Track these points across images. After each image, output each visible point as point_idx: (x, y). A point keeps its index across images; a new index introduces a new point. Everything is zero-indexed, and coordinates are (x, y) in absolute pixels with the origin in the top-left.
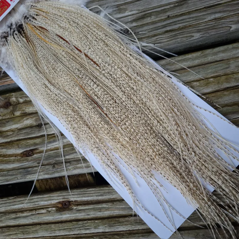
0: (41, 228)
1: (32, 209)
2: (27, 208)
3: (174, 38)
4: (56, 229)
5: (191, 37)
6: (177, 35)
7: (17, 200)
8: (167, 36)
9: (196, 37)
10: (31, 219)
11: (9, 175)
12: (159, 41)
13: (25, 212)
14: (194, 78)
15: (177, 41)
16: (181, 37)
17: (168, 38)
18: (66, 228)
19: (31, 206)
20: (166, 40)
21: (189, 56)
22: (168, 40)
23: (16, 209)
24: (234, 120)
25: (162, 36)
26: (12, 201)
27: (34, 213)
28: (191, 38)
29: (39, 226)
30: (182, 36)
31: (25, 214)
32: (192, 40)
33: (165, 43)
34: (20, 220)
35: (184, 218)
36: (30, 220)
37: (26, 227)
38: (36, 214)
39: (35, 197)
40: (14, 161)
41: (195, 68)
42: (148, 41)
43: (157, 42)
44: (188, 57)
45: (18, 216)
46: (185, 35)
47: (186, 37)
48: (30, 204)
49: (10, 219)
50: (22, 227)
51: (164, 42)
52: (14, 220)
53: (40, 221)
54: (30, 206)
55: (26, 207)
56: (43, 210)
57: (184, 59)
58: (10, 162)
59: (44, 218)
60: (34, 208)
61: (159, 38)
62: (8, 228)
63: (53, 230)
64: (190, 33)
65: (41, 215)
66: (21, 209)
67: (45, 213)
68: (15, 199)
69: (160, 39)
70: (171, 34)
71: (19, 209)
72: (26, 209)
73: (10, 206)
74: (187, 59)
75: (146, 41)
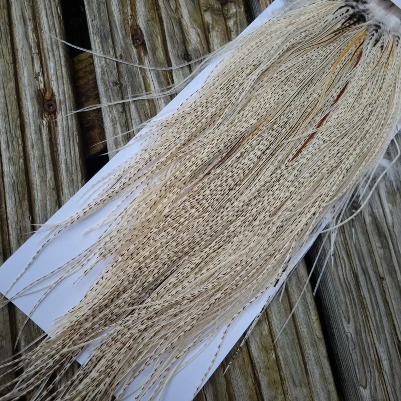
0: (8, 64)
1: (41, 47)
2: (42, 39)
3: (345, 290)
4: (6, 91)
5: (347, 319)
6: (350, 295)
7: (55, 20)
8: (348, 276)
9: (348, 327)
10: (23, 46)
11: (99, 6)
12: (339, 264)
13: (34, 35)
14: (276, 325)
15: (340, 295)
16: (348, 301)
17: (344, 279)
18: (9, 107)
19: (45, 46)
20: (341, 275)
21: (314, 317)
22: (342, 279)
23: (39, 19)
24: (204, 396)
25: (347, 268)
26: (54, 12)
27: (34, 51)
28: (345, 318)
29: (12, 61)
30: (348, 303)
31: (32, 35)
32: (341, 321)
33: (336, 274)
34: (20, 27)
35: (32, 313)
36: (22, 45)
37: (9, 37)
38: (31, 53)
39: (61, 53)
40: (123, 13)
41: (293, 326)
42: (339, 244)
43: (338, 259)
44: (312, 314)
45: (29, 23)
46: (350, 309)
47: (348, 311)
48: (49, 43)
49: (21, 9)
50: (8, 31)
51: (338, 272)
52: (20, 16)
53: (20, 62)
54: (46, 44)
55: (44, 37)
56: (39, 67)
57: (308, 307)
58: (123, 6)
59: (25, 69)
60: (42, 51)
61: (345, 263)
62: (6, 6)
63: (5, 85)
64: (354, 317)
65: (31, 63)
66: (40, 28)
67: (33, 71)
68: (57, 16)
69: (343, 265)
70: (352, 284)
71: (40, 24)
72: (41, 36)
73: (46, 9)
74: (309, 312)
75: (340, 240)
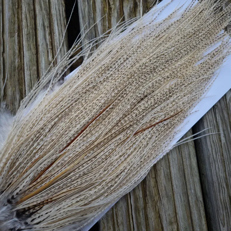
0: (33, 54)
1: (53, 45)
2: (54, 39)
3: (223, 206)
4: (31, 72)
5: (223, 224)
6: (226, 210)
7: (63, 28)
8: (226, 198)
9: (223, 229)
10: (43, 44)
11: (89, 20)
12: (221, 191)
13: (50, 37)
14: (181, 225)
15: (220, 210)
16: (224, 214)
17: (224, 200)
18: (32, 82)
19: (56, 44)
20: (222, 198)
21: (204, 222)
22: (222, 200)
23: (53, 26)
25: (226, 194)
26: (62, 23)
27: (49, 47)
28: (222, 224)
29: (35, 53)
30: (225, 215)
31: (48, 37)
32: (219, 224)
33: (219, 197)
34: (41, 31)
36: (42, 42)
37: (35, 38)
38: (47, 49)
39: (65, 49)
40: (104, 25)
41: (191, 227)
42: (222, 179)
43: (221, 188)
44: (203, 220)
45: (47, 29)
46: (225, 219)
47: (224, 219)
48: (58, 43)
49: (43, 20)
50: (34, 33)
51: (220, 196)
52: (42, 24)
53: (40, 54)
54: (56, 43)
55: (55, 38)
56: (51, 58)
57: (201, 216)
58: (104, 21)
59: (43, 58)
60: (53, 47)
61: (225, 190)
62: (34, 17)
63: (31, 68)
64: (227, 223)
65: (47, 55)
66: (53, 32)
67: (48, 60)
68: (64, 26)
69: (223, 191)
70: (228, 204)
71: (53, 30)
72: (54, 38)
73: (57, 20)
74: (201, 219)
75: (223, 176)
